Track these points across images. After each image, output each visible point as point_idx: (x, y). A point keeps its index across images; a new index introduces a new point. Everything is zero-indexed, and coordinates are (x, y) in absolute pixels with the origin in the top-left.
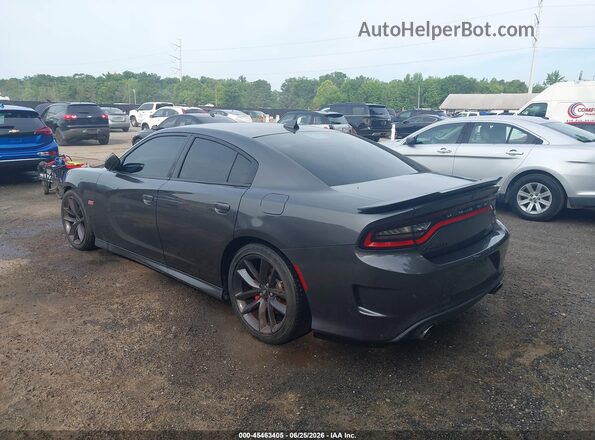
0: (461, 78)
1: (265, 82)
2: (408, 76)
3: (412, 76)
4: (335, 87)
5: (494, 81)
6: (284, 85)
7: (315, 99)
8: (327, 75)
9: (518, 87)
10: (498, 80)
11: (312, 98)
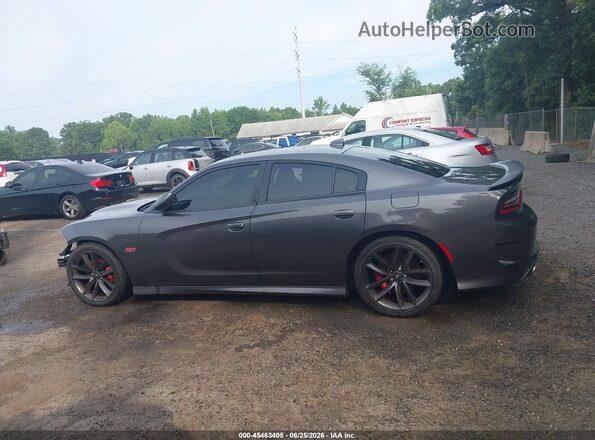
0: (244, 109)
1: (40, 130)
2: (195, 110)
3: (198, 110)
4: (124, 128)
5: (272, 110)
6: (63, 131)
7: (105, 142)
8: (112, 117)
9: (291, 114)
10: (275, 108)
11: (100, 140)
